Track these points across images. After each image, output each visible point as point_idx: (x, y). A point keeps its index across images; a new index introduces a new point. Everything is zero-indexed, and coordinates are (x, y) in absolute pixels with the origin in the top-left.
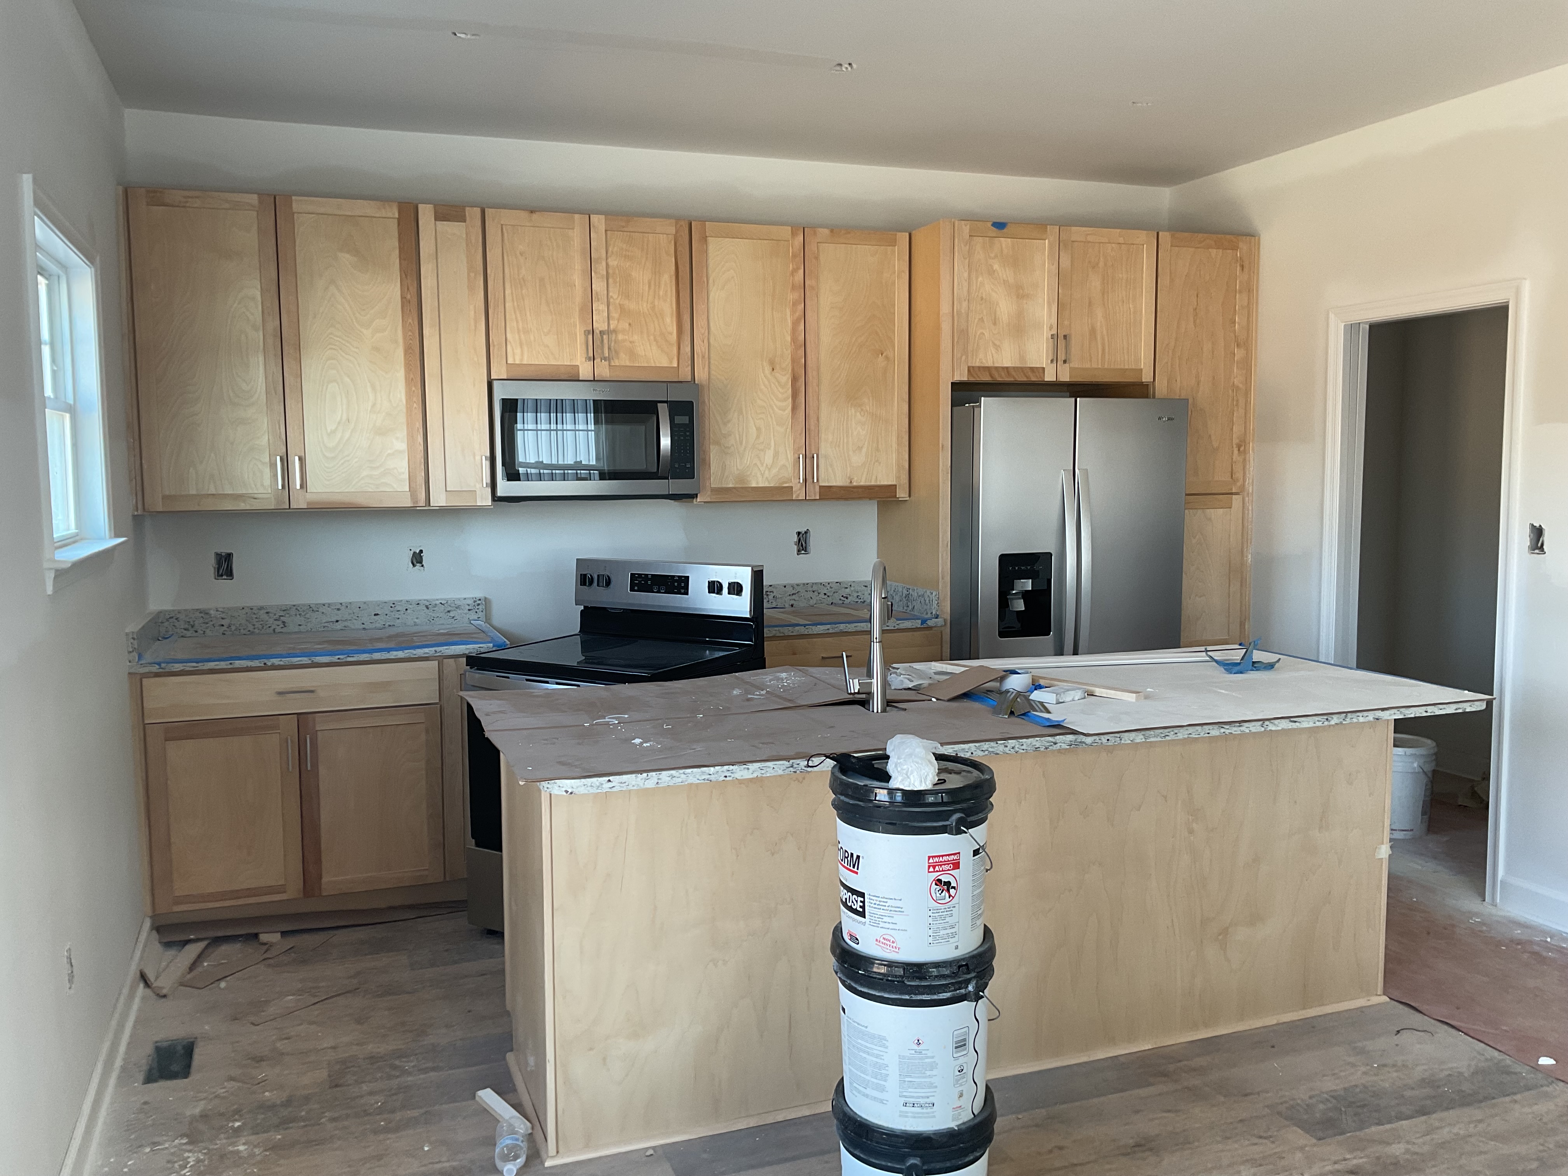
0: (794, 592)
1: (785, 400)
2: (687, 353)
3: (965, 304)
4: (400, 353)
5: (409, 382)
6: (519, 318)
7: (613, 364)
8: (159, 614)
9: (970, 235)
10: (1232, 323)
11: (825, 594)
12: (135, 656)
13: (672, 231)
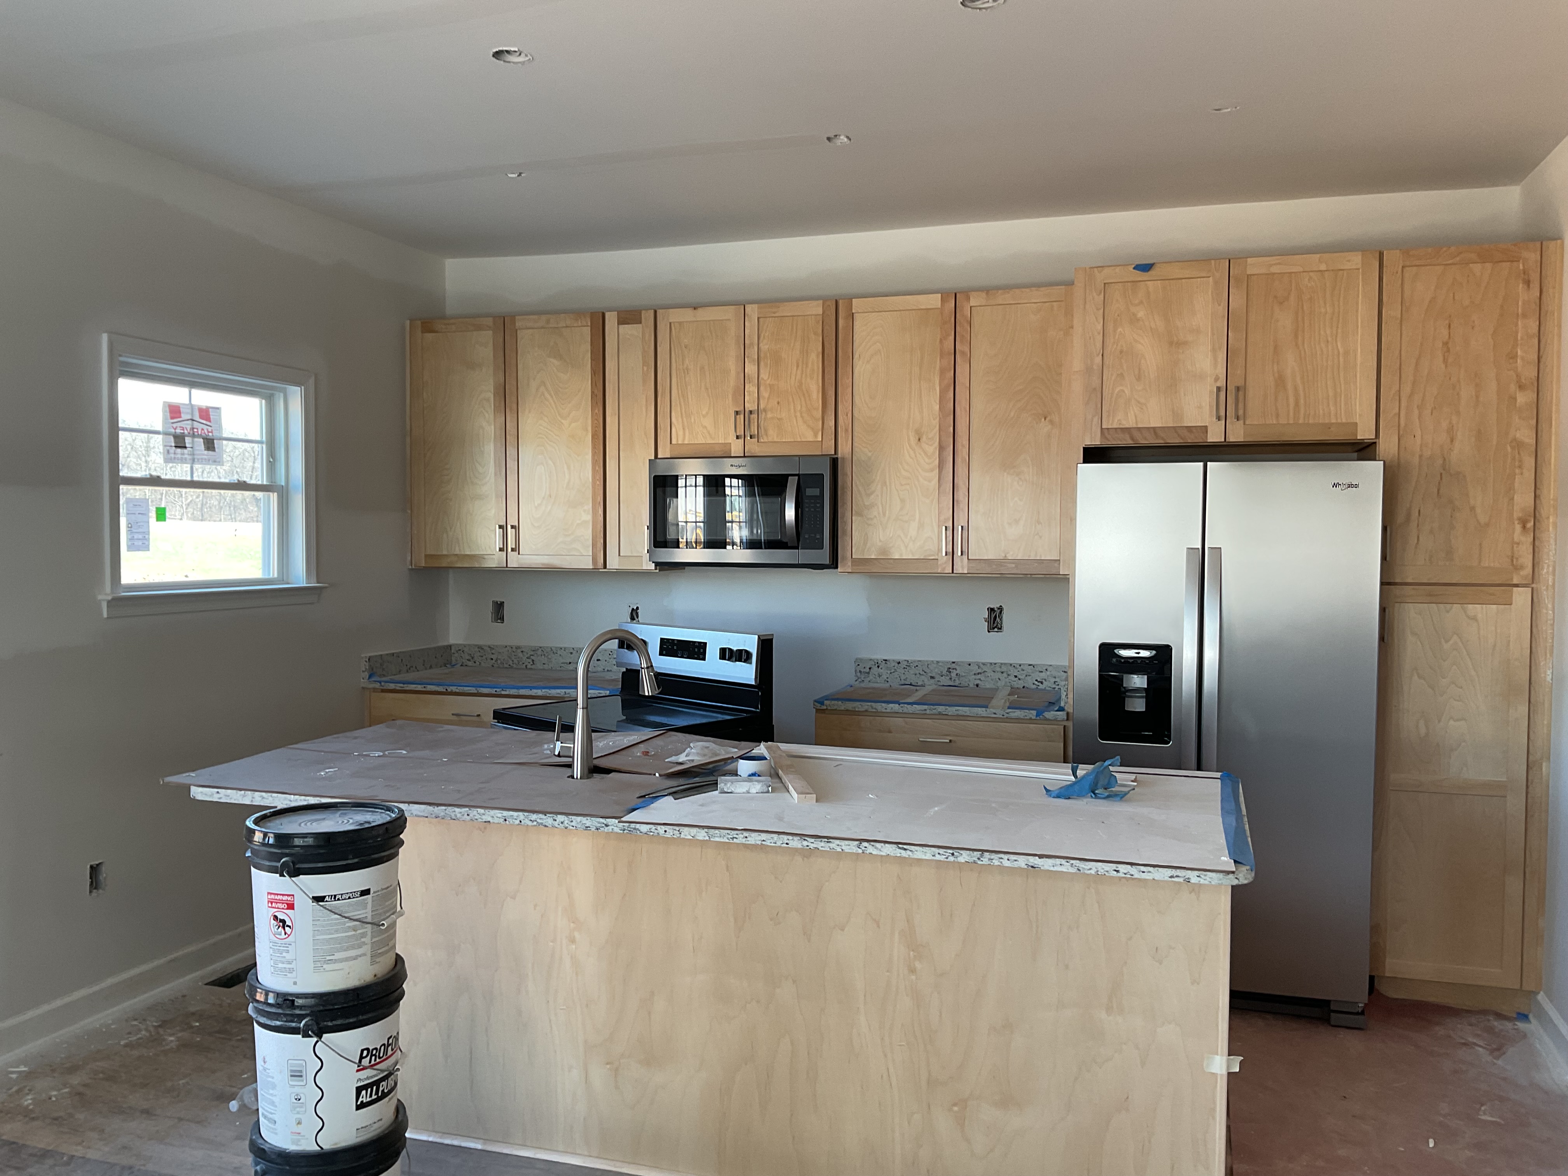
0: (980, 671)
2: (831, 427)
3: (1098, 359)
4: (589, 438)
6: (682, 404)
7: (762, 441)
8: (450, 646)
9: (1105, 282)
10: (1511, 358)
11: (1016, 677)
12: (367, 675)
13: (820, 311)
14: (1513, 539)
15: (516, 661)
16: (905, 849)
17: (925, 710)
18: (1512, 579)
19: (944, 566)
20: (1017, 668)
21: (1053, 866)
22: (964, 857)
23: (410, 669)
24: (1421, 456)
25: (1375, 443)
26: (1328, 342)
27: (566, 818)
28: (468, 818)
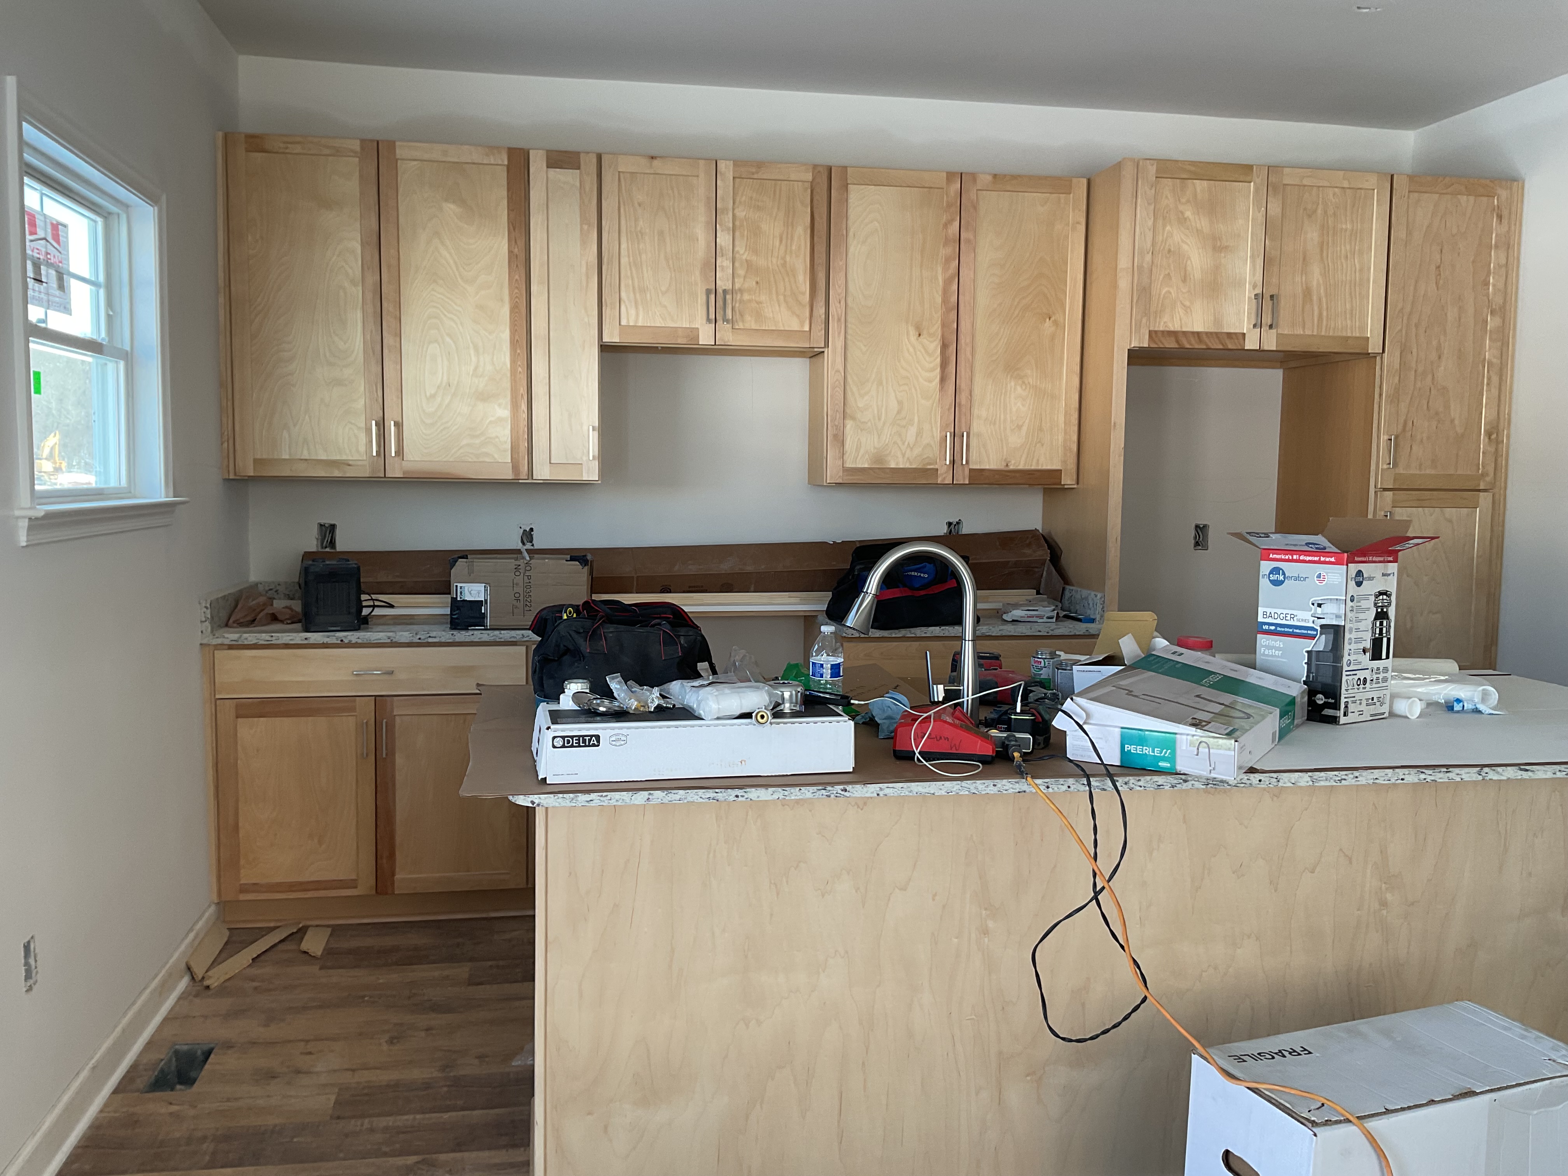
1: (932, 370)
2: (820, 316)
3: (1148, 258)
4: (506, 311)
5: (514, 343)
7: (737, 327)
9: (1157, 175)
10: (1485, 285)
12: (208, 626)
13: (809, 178)
18: (1479, 485)
24: (1416, 371)
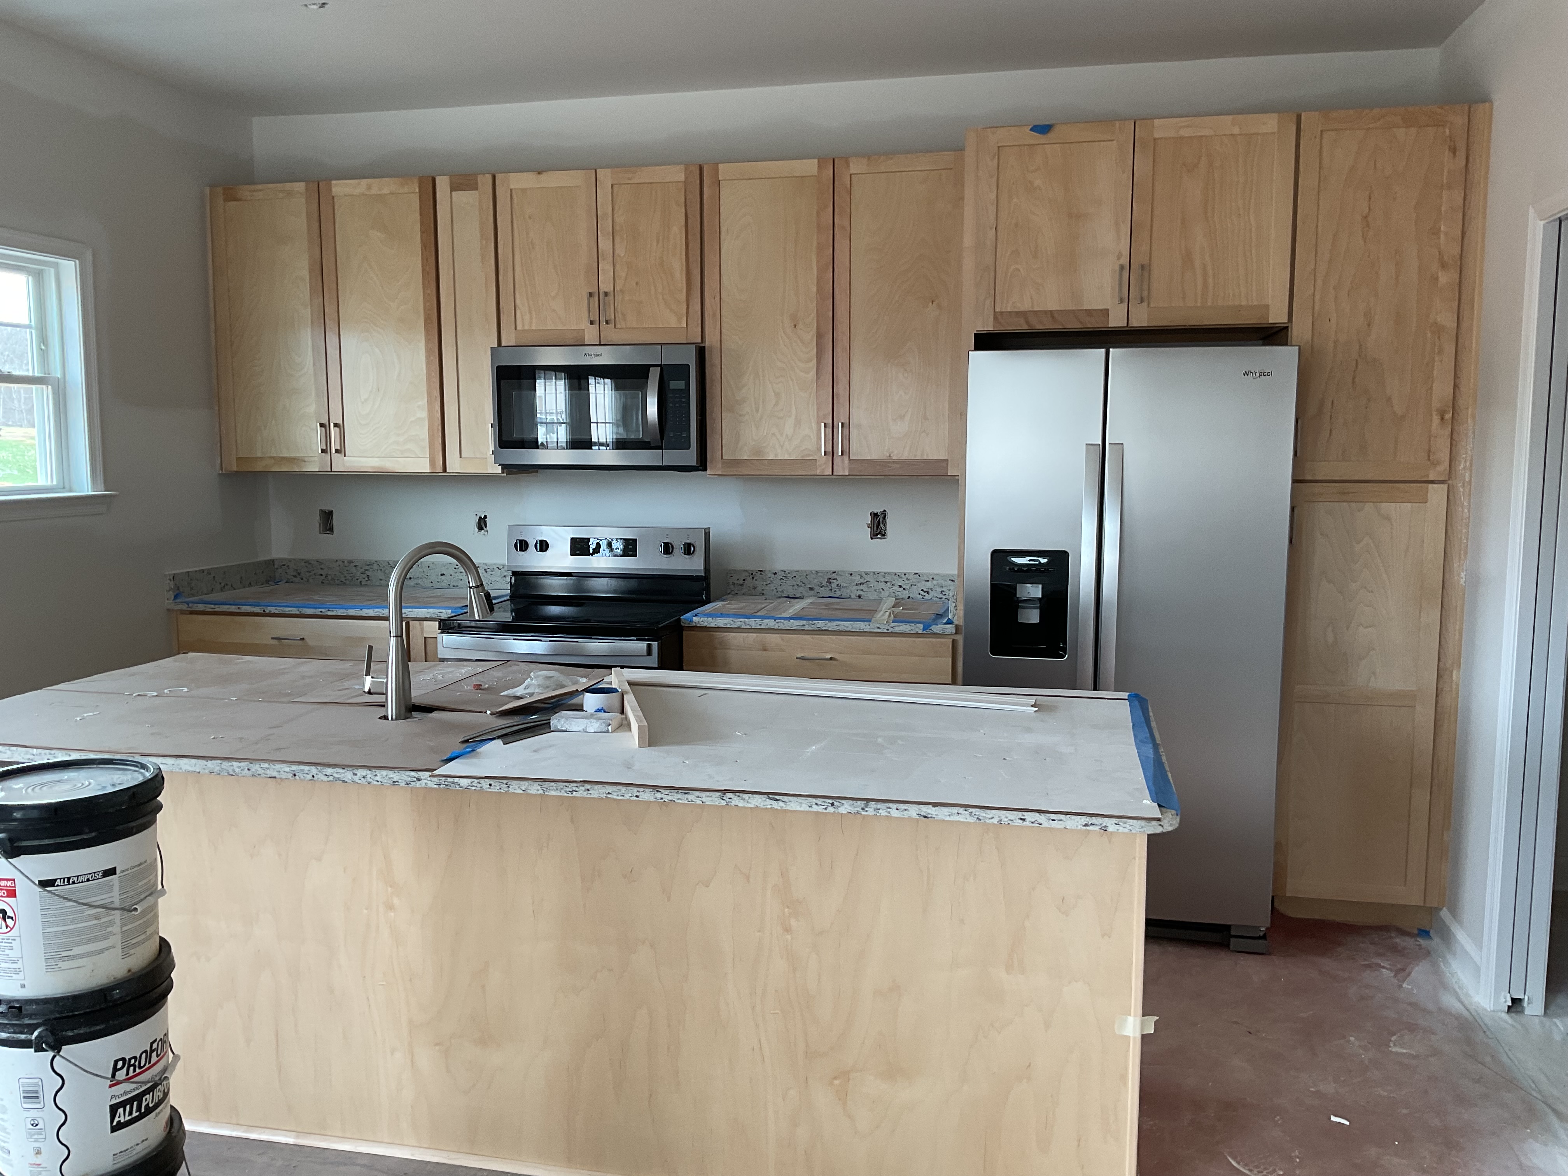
0: (862, 581)
1: (809, 360)
2: (696, 312)
3: (991, 234)
4: (421, 323)
5: (428, 351)
6: (528, 285)
7: (619, 327)
8: (273, 561)
9: (1000, 144)
10: (1434, 234)
11: (900, 586)
12: (172, 595)
13: (682, 177)
14: (1431, 431)
15: (348, 577)
16: (777, 800)
17: (804, 625)
18: (1428, 476)
19: (822, 467)
20: (901, 578)
21: (949, 816)
22: (846, 808)
23: (224, 587)
24: (1336, 342)
25: (1287, 328)
26: (1239, 214)
27: (369, 772)
28: (250, 773)
